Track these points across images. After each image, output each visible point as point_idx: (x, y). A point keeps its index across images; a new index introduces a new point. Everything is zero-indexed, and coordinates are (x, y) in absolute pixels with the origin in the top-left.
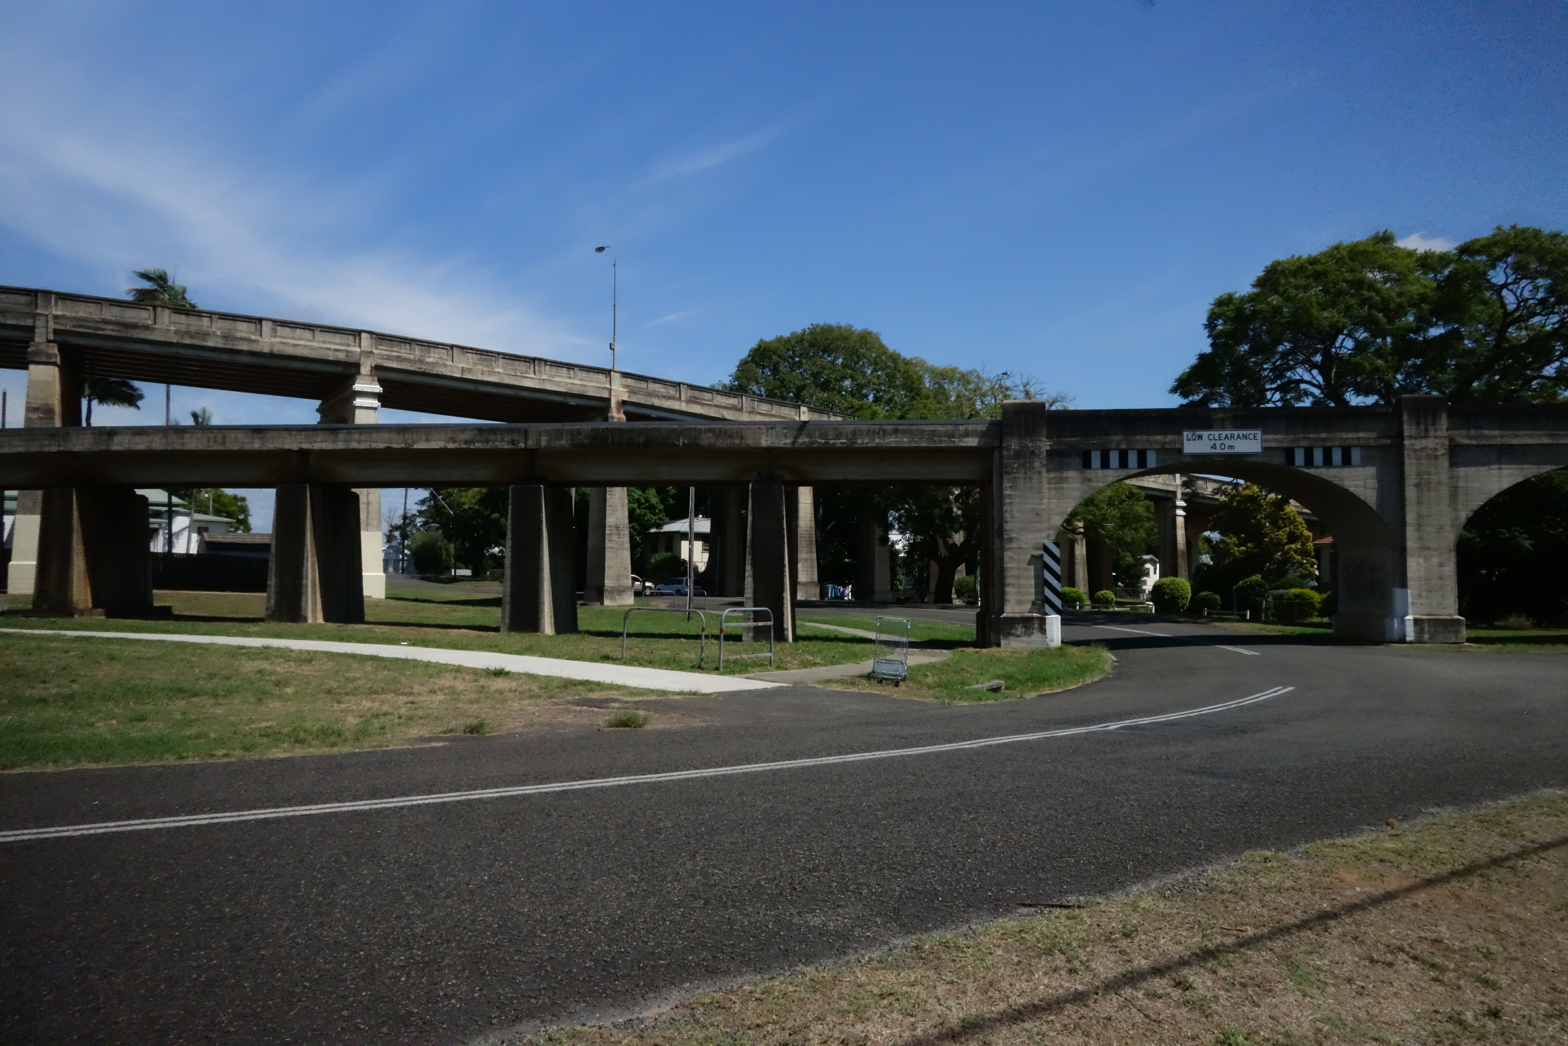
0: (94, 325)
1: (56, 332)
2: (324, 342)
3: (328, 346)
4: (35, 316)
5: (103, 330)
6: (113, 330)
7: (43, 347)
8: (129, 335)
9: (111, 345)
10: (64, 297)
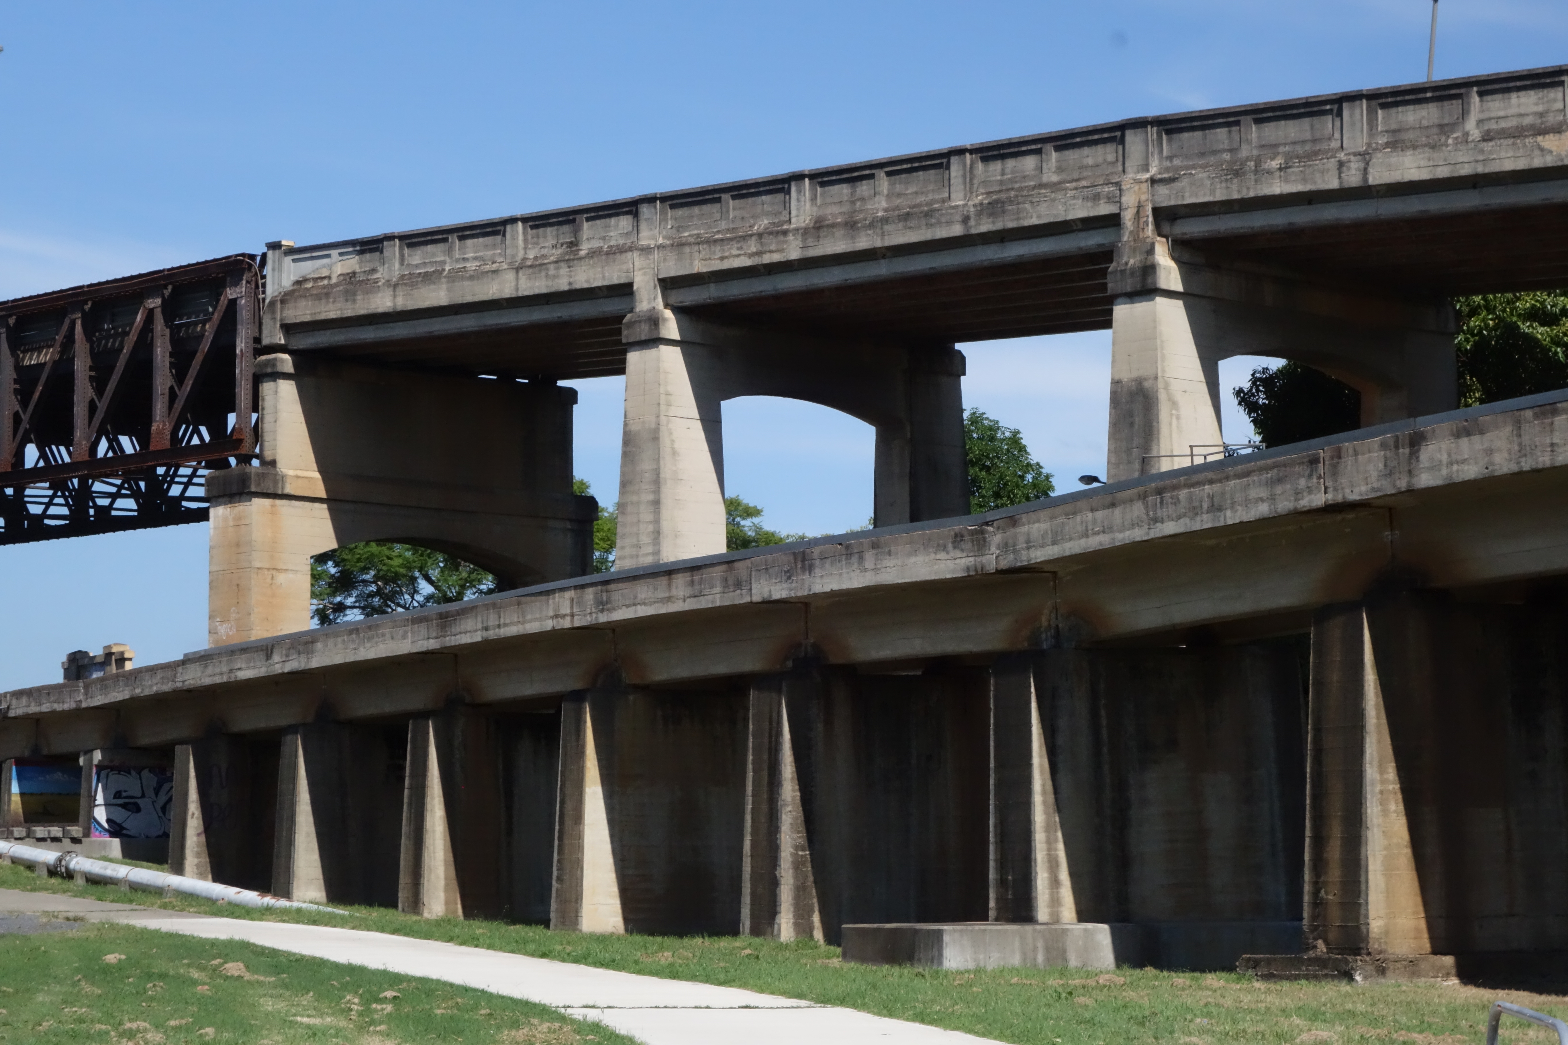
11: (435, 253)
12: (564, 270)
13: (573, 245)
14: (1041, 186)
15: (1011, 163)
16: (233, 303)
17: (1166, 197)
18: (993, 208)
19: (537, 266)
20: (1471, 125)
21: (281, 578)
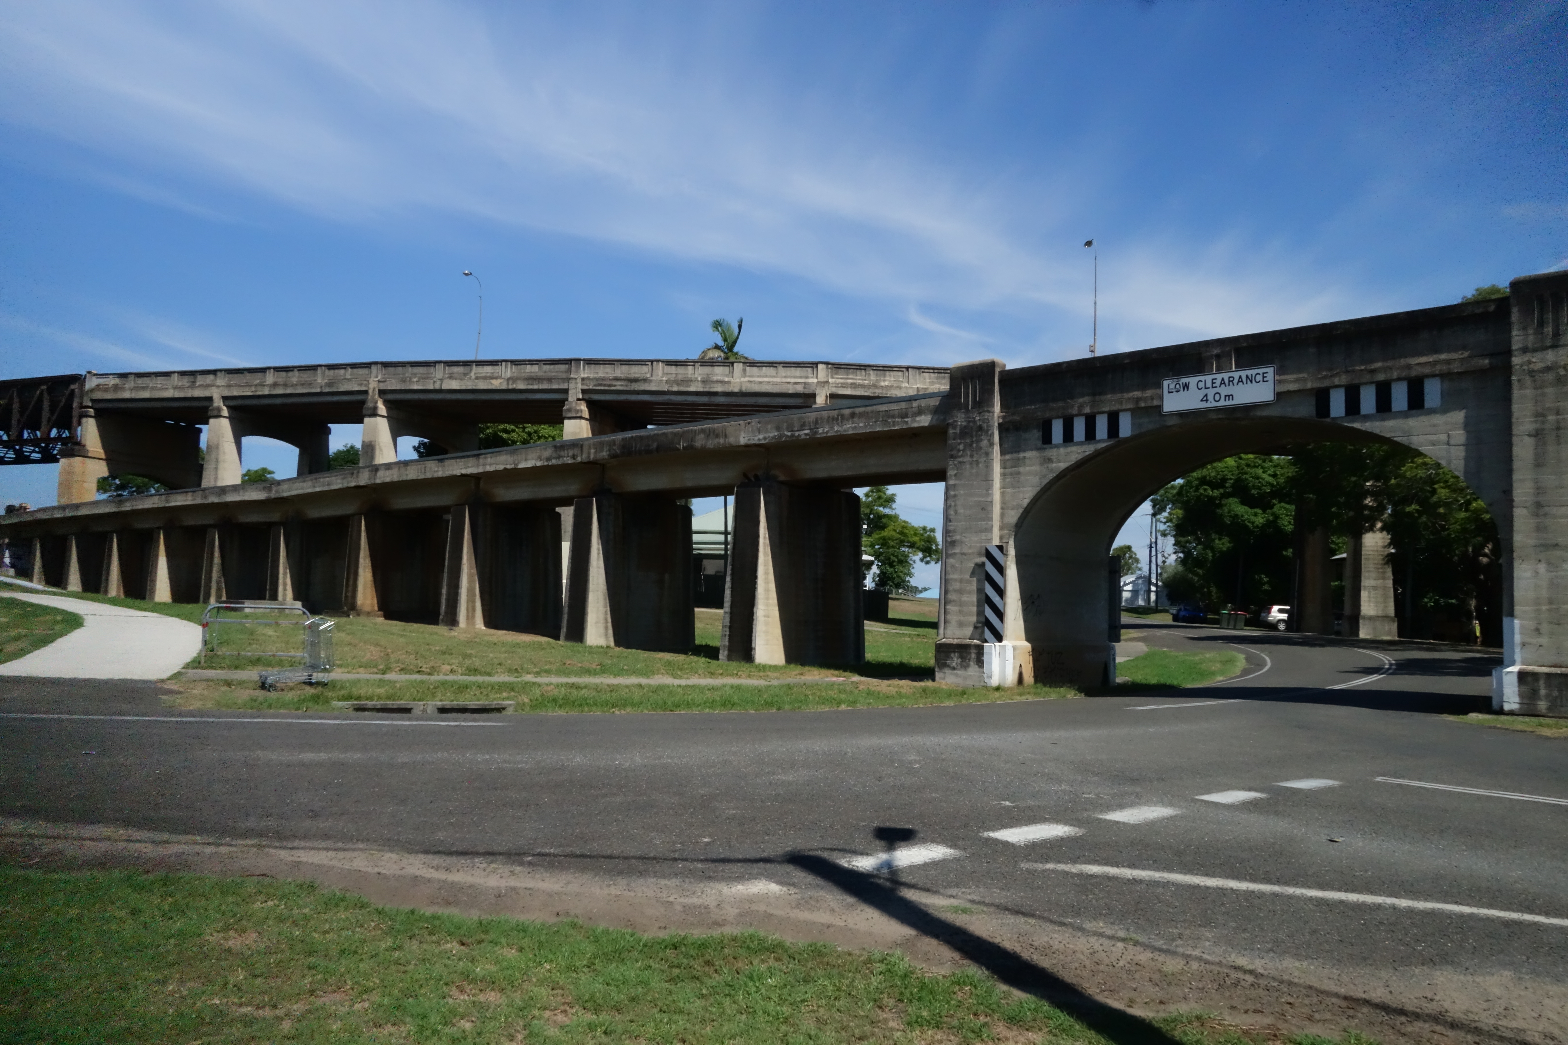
0: (608, 383)
1: (584, 391)
2: (786, 377)
3: (789, 380)
4: (568, 380)
5: (615, 386)
6: (621, 385)
7: (574, 405)
8: (632, 388)
9: (623, 397)
10: (590, 362)
11: (146, 380)
12: (190, 390)
13: (194, 382)
14: (345, 379)
15: (336, 371)
16: (73, 390)
17: (383, 386)
18: (330, 384)
19: (181, 388)
20: (472, 375)
21: (85, 485)
